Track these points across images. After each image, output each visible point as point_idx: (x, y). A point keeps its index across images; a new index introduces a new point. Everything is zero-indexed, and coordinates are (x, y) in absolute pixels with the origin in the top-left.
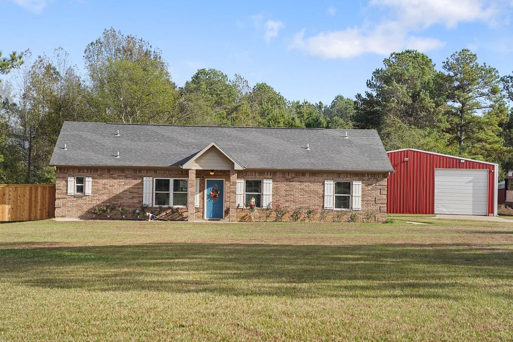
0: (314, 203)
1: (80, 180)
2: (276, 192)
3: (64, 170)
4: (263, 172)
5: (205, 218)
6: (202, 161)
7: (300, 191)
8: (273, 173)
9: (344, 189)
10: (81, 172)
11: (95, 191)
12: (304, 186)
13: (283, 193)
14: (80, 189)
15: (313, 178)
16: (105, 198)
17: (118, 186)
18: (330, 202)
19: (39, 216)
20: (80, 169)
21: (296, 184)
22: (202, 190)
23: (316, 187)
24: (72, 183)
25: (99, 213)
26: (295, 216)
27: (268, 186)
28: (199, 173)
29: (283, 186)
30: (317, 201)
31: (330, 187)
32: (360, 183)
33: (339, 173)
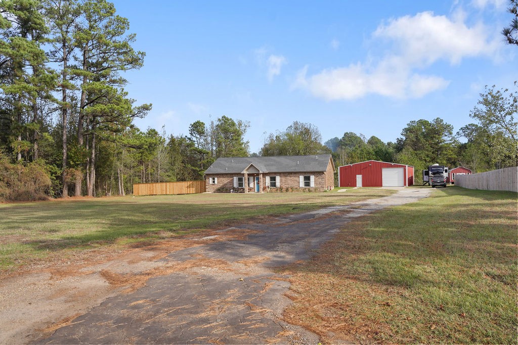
0: (295, 185)
1: (214, 179)
2: (281, 181)
3: (209, 175)
4: (276, 173)
5: (256, 191)
6: (249, 170)
7: (290, 181)
8: (279, 174)
9: (307, 179)
10: (214, 175)
11: (218, 182)
12: (291, 178)
13: (284, 181)
14: (214, 182)
15: (295, 175)
16: (222, 185)
17: (225, 180)
18: (302, 184)
19: (199, 192)
20: (213, 175)
21: (289, 178)
22: (254, 181)
23: (296, 178)
24: (211, 180)
25: (220, 190)
26: (287, 190)
27: (278, 178)
28: (249, 175)
29: (284, 179)
30: (297, 184)
31: (302, 178)
32: (313, 176)
33: (305, 173)
